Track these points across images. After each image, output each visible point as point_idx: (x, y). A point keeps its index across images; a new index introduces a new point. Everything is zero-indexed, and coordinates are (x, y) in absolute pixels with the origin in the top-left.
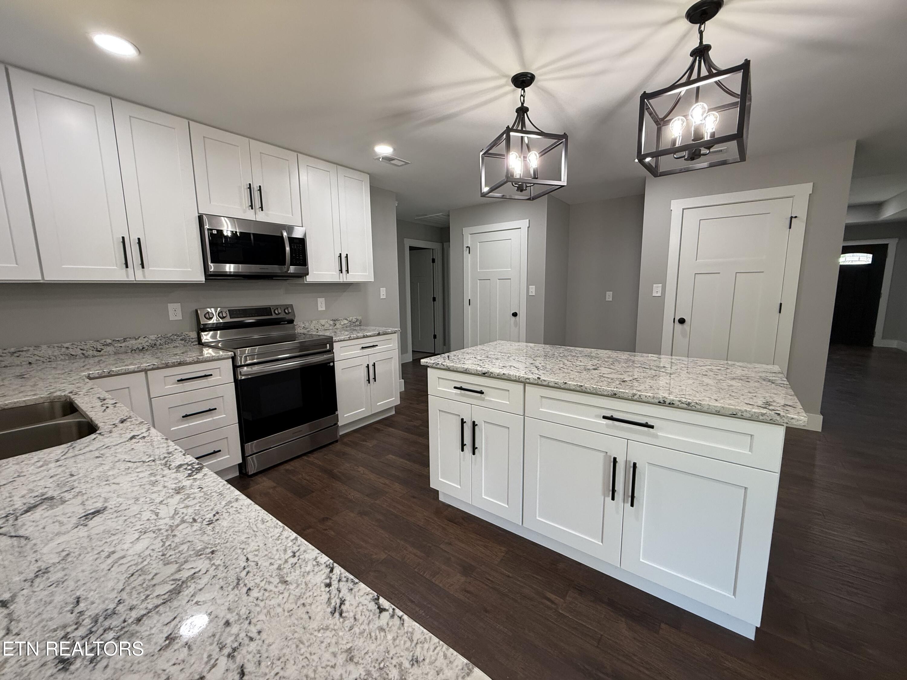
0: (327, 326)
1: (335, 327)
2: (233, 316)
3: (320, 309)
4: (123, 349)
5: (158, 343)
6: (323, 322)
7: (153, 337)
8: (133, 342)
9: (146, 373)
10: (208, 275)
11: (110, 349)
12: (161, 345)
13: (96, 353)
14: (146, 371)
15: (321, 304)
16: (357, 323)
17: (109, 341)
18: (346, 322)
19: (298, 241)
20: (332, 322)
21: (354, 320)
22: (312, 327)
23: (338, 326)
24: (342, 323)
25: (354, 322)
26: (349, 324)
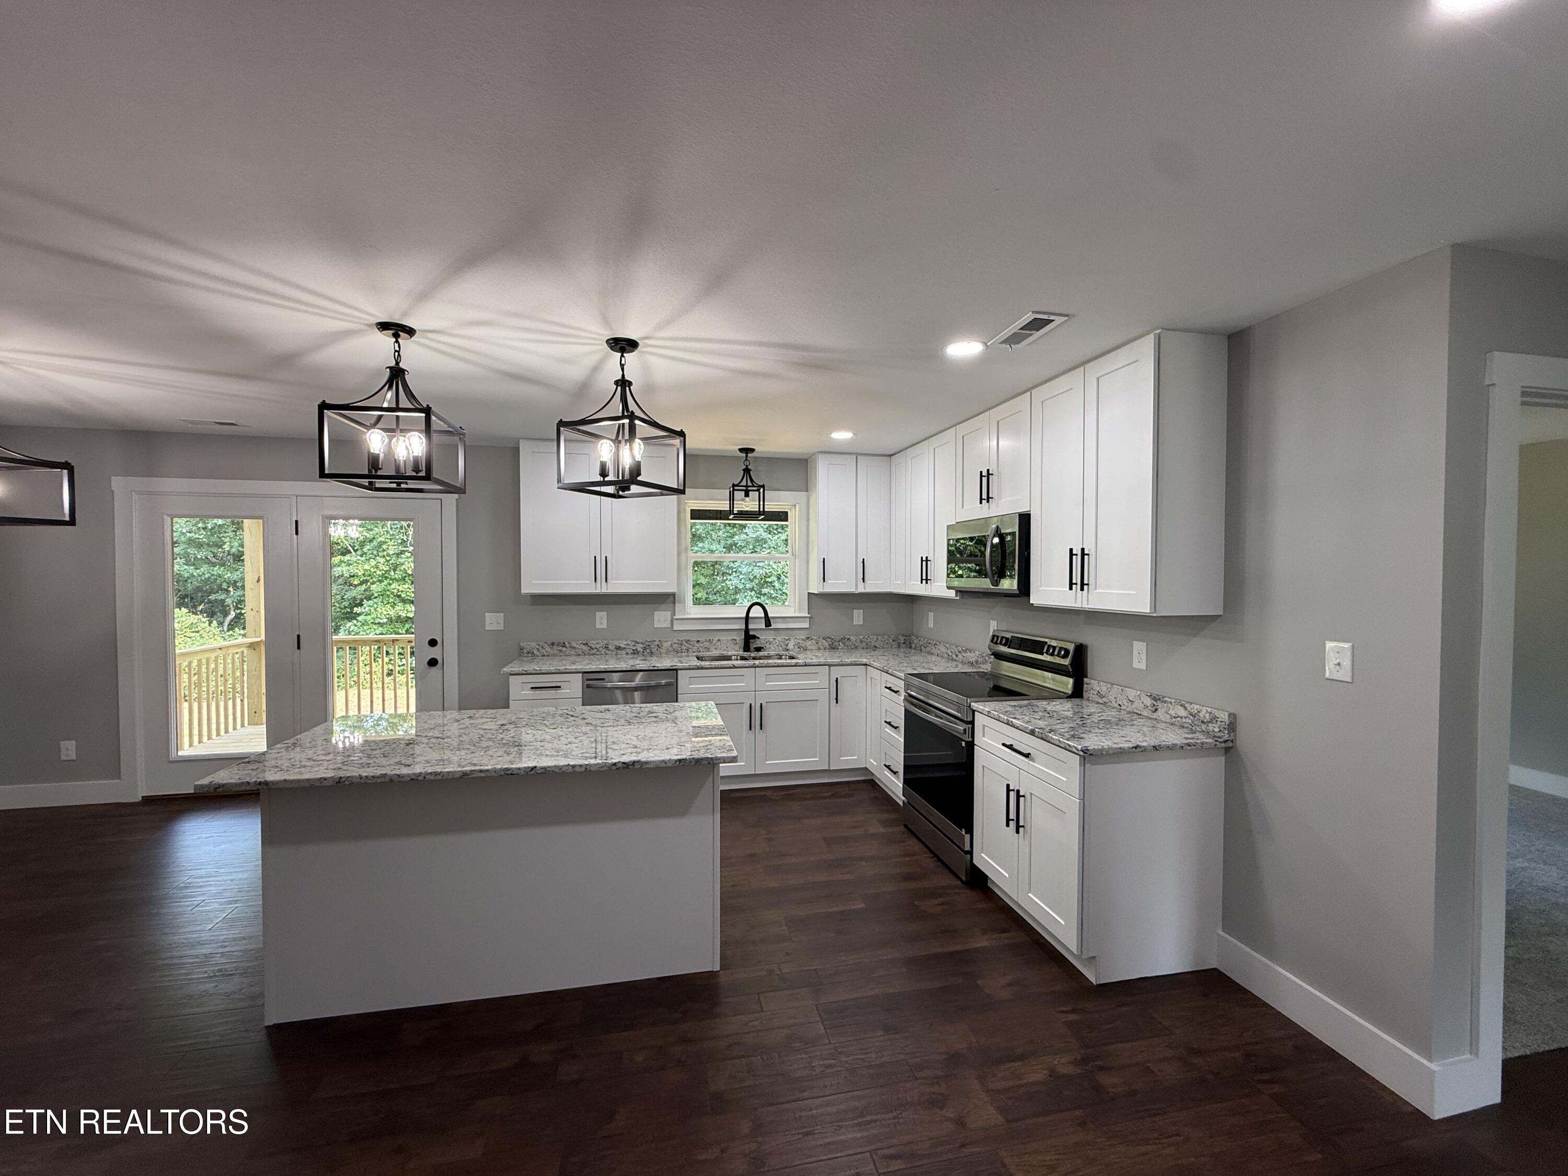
0: (1138, 706)
1: (1155, 715)
2: (1011, 645)
3: (1136, 665)
6: (1132, 694)
9: (880, 673)
14: (880, 670)
15: (1140, 655)
16: (1211, 726)
18: (1182, 713)
20: (1149, 702)
23: (1160, 714)
24: (1172, 712)
25: (1203, 722)
26: (1188, 720)
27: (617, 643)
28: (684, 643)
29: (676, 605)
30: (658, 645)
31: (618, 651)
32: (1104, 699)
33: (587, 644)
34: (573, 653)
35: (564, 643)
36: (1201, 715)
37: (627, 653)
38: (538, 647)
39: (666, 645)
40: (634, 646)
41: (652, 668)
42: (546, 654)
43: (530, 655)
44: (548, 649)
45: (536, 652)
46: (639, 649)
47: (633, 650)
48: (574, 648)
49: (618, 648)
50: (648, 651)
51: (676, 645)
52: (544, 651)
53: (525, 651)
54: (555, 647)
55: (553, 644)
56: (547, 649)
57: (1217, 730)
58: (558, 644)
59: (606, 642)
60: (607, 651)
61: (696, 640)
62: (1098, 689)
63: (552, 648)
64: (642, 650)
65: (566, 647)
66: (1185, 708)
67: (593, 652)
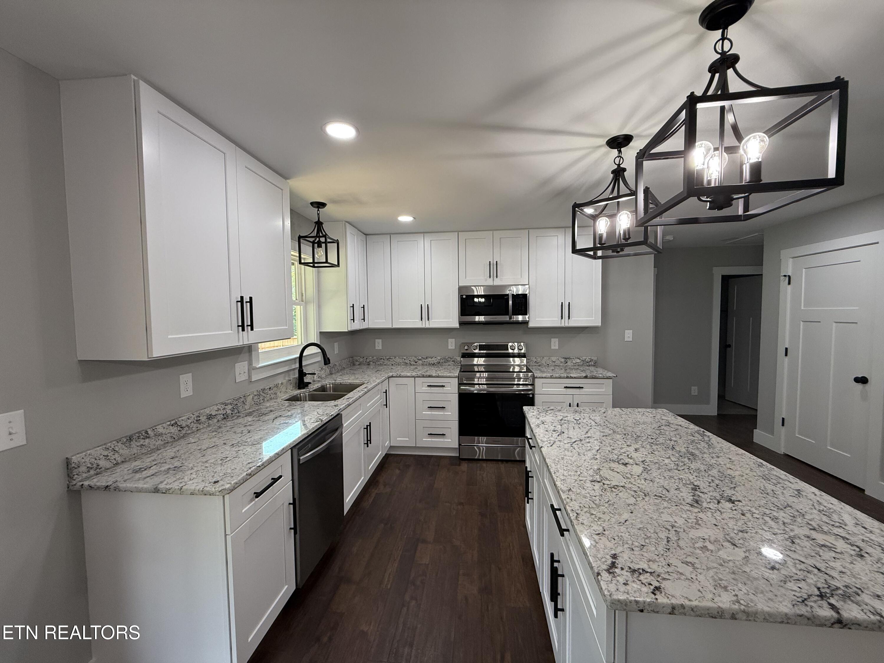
0: (558, 362)
1: (566, 365)
2: (481, 349)
3: (553, 348)
4: (425, 363)
5: (441, 362)
6: (554, 359)
7: (439, 358)
8: (430, 359)
9: (415, 379)
10: (461, 323)
11: (420, 362)
12: (442, 363)
13: (415, 363)
14: (415, 377)
15: (555, 344)
16: (590, 363)
17: (420, 358)
18: (578, 361)
19: (521, 296)
20: (563, 360)
21: (588, 359)
22: (543, 362)
23: (569, 363)
24: (574, 362)
25: (587, 362)
26: (581, 363)
27: (207, 411)
28: (261, 393)
29: (253, 353)
30: (243, 402)
31: (210, 421)
32: (539, 364)
33: (176, 423)
34: (160, 442)
35: (146, 432)
36: (587, 360)
37: (218, 421)
38: (106, 453)
39: (249, 399)
40: (224, 409)
41: (330, 418)
42: (119, 459)
43: (92, 472)
44: (125, 451)
45: (103, 463)
46: (229, 412)
47: (223, 415)
48: (161, 435)
49: (210, 417)
50: (236, 411)
51: (256, 397)
52: (117, 455)
53: (83, 469)
54: (134, 444)
55: (130, 439)
56: (121, 451)
57: (593, 363)
58: (139, 437)
59: (197, 414)
60: (198, 425)
61: (268, 387)
62: (535, 360)
63: (130, 447)
64: (231, 412)
65: (149, 437)
66: (580, 359)
67: (184, 432)
